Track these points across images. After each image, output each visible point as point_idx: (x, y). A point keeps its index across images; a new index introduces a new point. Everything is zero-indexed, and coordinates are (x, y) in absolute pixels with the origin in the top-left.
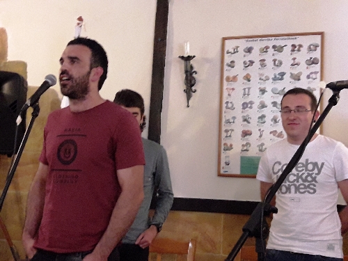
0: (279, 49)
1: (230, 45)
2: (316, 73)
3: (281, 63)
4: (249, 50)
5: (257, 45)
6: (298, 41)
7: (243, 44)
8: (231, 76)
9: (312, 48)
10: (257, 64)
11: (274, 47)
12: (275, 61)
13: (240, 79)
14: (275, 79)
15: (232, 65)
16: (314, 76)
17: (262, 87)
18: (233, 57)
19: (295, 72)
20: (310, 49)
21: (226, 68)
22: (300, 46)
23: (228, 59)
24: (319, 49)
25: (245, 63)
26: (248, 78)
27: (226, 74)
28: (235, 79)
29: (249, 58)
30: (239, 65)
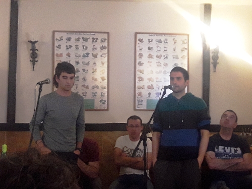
0: (86, 40)
1: (57, 36)
2: (105, 54)
3: (87, 48)
4: (69, 39)
5: (74, 37)
6: (96, 36)
7: (65, 36)
8: (59, 53)
9: (103, 41)
10: (74, 47)
11: (83, 38)
12: (83, 46)
13: (64, 55)
14: (84, 56)
15: (59, 47)
16: (104, 55)
17: (77, 60)
18: (60, 43)
19: (95, 53)
20: (102, 41)
21: (56, 48)
22: (97, 39)
23: (56, 44)
24: (107, 41)
25: (67, 46)
26: (69, 55)
27: (56, 52)
28: (61, 55)
29: (69, 43)
30: (63, 47)
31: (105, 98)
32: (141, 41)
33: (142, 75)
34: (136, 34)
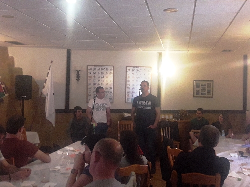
0: (103, 69)
1: (90, 67)
4: (95, 69)
5: (97, 68)
6: (108, 67)
7: (93, 67)
9: (111, 70)
10: (97, 73)
11: (101, 69)
12: (102, 72)
13: (93, 77)
14: (102, 77)
15: (90, 73)
16: (111, 77)
17: (99, 79)
18: (91, 71)
19: (107, 76)
22: (108, 69)
23: (89, 71)
24: (113, 70)
26: (95, 77)
27: (89, 75)
28: (91, 77)
29: (95, 71)
30: (92, 73)
31: (112, 97)
32: (129, 70)
33: (130, 87)
34: (127, 66)
